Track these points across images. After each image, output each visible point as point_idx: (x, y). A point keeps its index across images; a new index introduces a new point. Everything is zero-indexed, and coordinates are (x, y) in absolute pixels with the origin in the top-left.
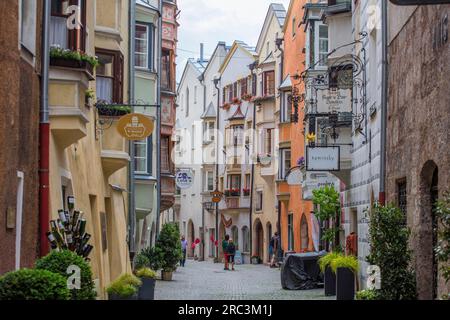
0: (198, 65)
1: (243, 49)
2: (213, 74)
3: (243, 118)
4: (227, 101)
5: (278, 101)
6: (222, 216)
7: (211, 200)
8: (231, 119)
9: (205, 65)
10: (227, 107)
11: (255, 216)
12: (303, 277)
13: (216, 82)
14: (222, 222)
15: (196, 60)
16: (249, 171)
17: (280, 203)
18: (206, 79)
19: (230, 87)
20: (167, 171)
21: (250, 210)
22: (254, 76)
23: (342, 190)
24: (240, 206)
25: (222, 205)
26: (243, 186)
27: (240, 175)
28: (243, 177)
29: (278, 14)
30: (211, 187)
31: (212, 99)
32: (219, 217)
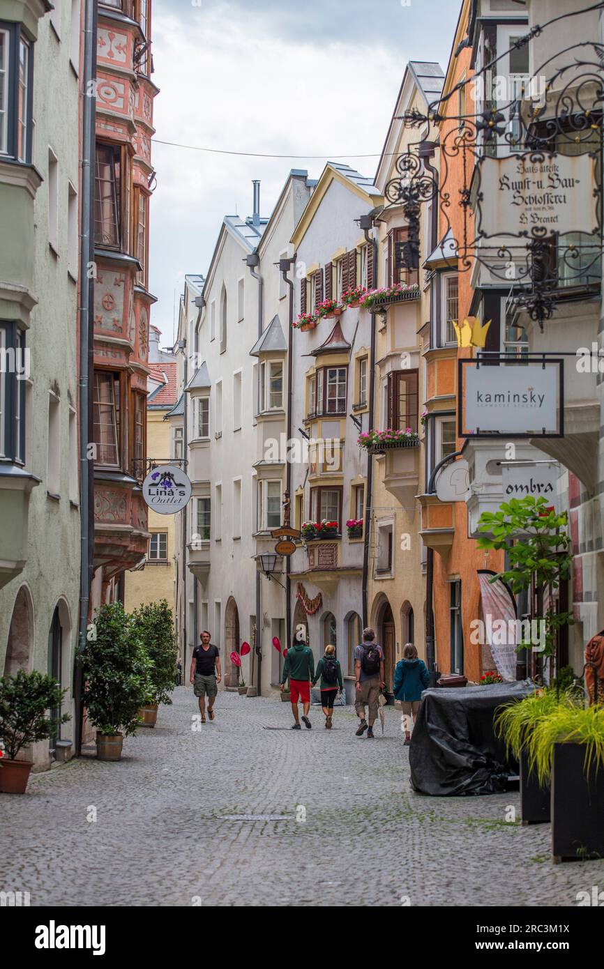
0: (247, 231)
1: (346, 182)
2: (279, 247)
3: (346, 350)
4: (311, 310)
5: (426, 300)
6: (301, 588)
7: (273, 552)
8: (317, 353)
9: (262, 229)
10: (310, 325)
11: (374, 588)
12: (463, 759)
13: (285, 265)
14: (299, 603)
15: (243, 219)
16: (361, 478)
17: (430, 553)
18: (264, 262)
19: (316, 276)
20: (115, 466)
21: (362, 574)
22: (372, 245)
23: (574, 503)
24: (339, 565)
25: (300, 562)
26: (347, 516)
27: (340, 488)
28: (348, 493)
29: (426, 84)
30: (273, 520)
31: (277, 309)
32: (294, 591)
